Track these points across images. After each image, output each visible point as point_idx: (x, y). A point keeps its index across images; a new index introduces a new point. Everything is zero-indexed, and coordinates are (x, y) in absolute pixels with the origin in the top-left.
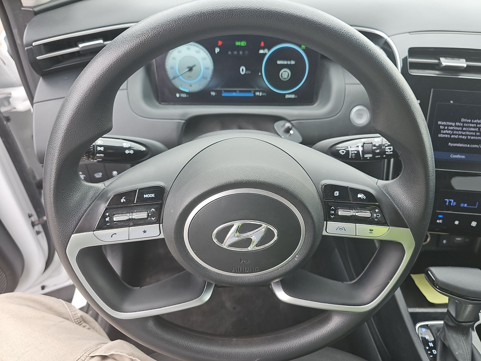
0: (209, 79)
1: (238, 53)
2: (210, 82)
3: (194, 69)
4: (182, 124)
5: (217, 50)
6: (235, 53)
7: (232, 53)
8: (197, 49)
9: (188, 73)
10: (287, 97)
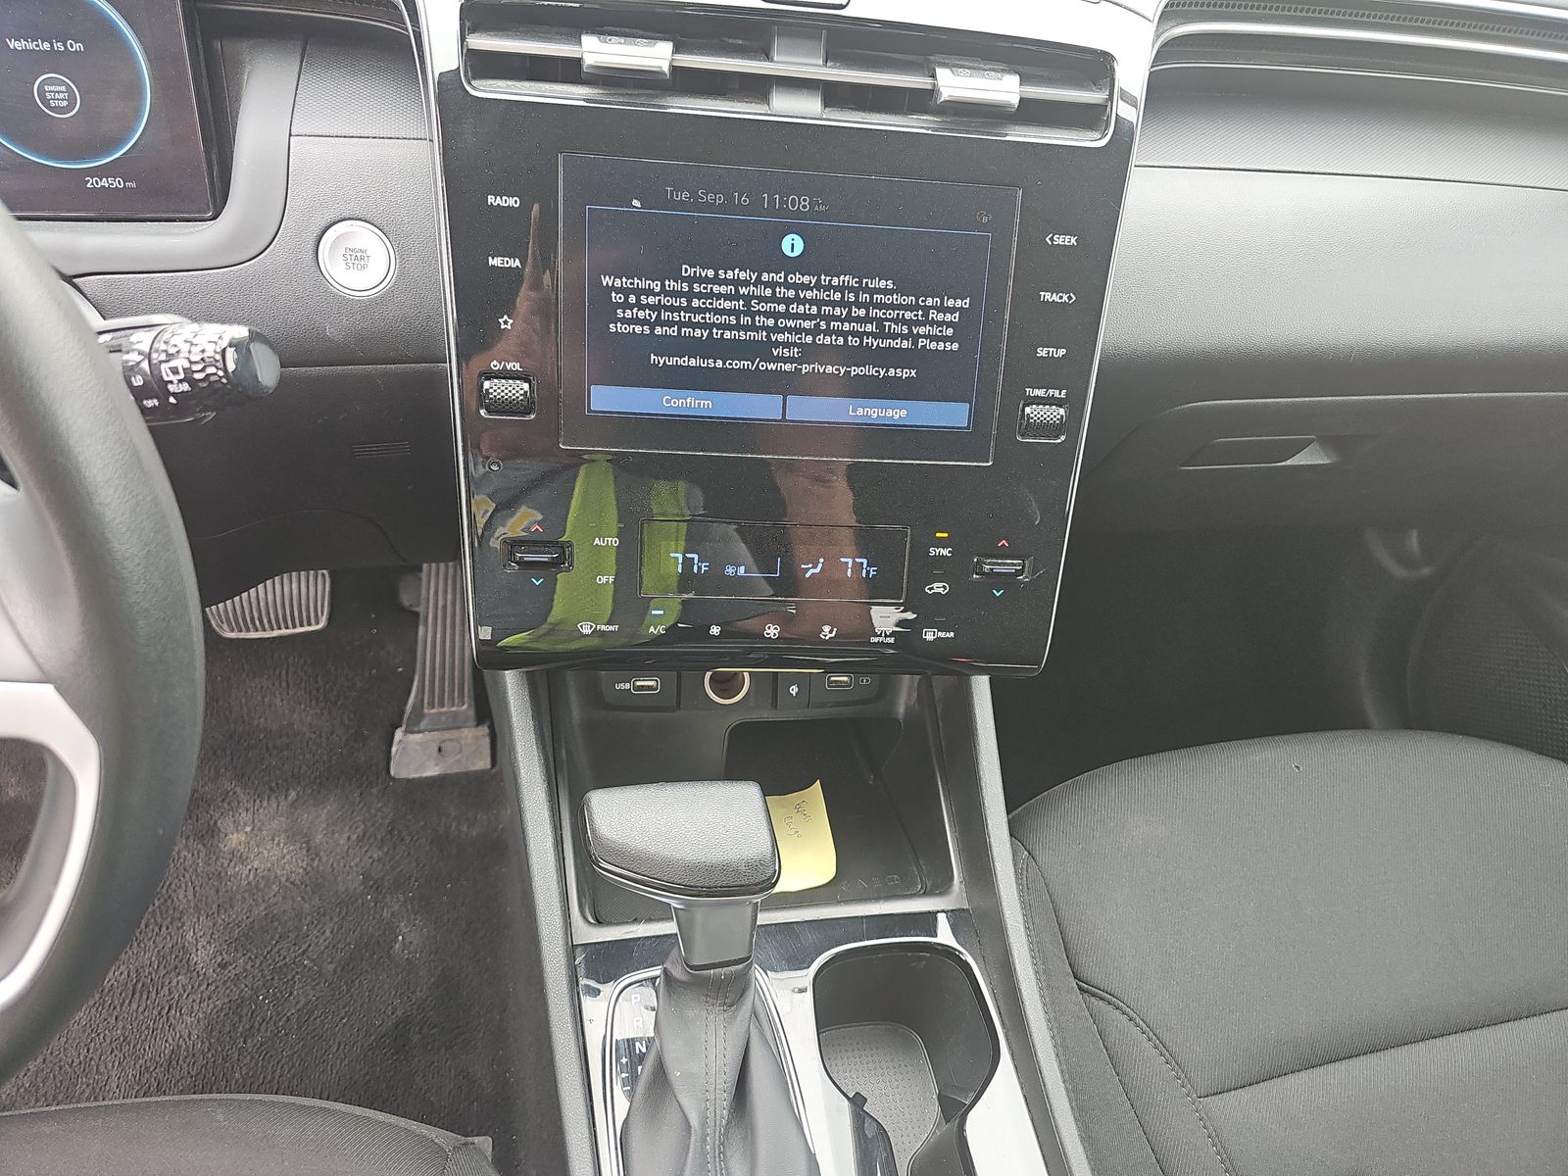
10: (92, 184)
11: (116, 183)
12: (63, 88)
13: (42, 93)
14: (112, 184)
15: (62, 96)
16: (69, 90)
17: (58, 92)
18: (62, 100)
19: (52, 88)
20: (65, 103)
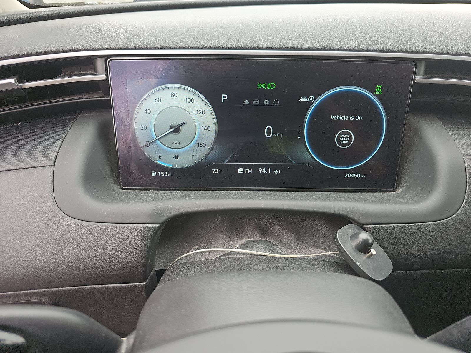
0: (209, 146)
1: (262, 102)
2: (211, 150)
3: (183, 128)
4: (153, 231)
5: (224, 97)
6: (256, 102)
7: (251, 102)
8: (190, 96)
9: (171, 135)
10: (347, 176)
11: (358, 176)
12: (348, 136)
13: (339, 137)
14: (355, 176)
15: (346, 139)
16: (351, 137)
17: (346, 137)
18: (346, 141)
19: (343, 136)
20: (347, 142)
